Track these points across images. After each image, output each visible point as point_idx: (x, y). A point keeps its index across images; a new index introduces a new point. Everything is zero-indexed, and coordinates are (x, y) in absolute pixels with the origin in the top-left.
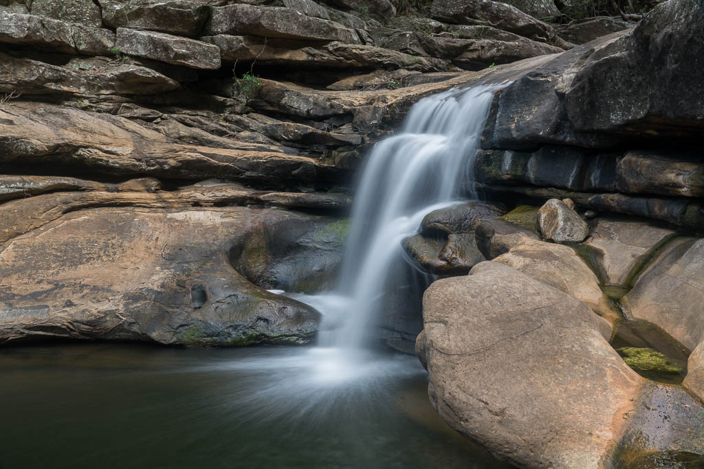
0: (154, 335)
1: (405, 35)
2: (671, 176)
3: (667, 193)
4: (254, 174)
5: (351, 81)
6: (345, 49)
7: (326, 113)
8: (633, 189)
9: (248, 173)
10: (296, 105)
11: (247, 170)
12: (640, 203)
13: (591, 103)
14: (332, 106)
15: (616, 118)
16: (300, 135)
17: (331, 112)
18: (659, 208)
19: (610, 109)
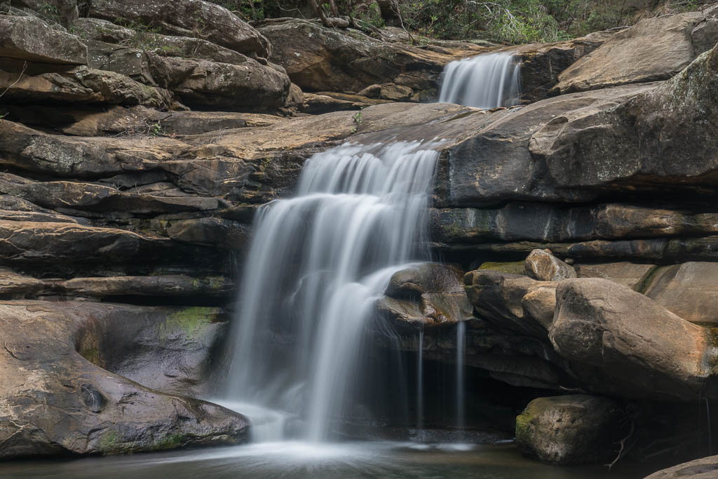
0: (66, 443)
1: (134, 54)
2: (656, 220)
3: (651, 233)
4: (37, 254)
5: (92, 122)
6: (95, 77)
7: (107, 168)
8: (619, 234)
9: (29, 253)
10: (51, 157)
11: (27, 248)
12: (624, 245)
13: (578, 164)
14: (118, 159)
15: (603, 176)
16: (97, 198)
17: (117, 168)
18: (641, 247)
19: (596, 169)
